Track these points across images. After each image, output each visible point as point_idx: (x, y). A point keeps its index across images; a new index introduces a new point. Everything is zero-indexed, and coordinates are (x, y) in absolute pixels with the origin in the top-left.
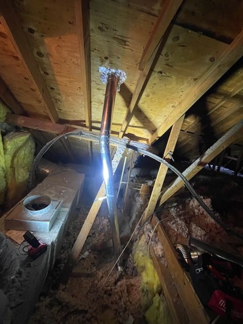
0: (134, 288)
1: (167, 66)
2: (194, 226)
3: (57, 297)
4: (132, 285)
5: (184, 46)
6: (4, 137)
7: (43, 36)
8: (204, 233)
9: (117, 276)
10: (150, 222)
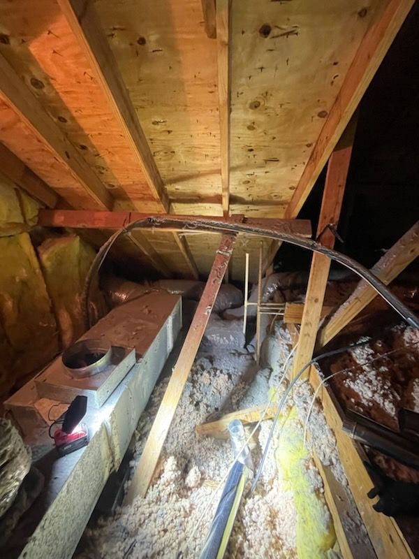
6: (39, 249)
7: (23, 42)
10: (308, 380)
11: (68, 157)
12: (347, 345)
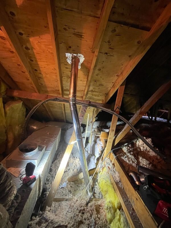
0: (101, 208)
1: (110, 49)
2: (140, 158)
3: (45, 216)
4: (99, 206)
5: (120, 35)
6: (5, 105)
7: (28, 37)
8: (148, 162)
9: (87, 199)
10: (109, 158)
11: (30, 72)
12: (121, 146)
